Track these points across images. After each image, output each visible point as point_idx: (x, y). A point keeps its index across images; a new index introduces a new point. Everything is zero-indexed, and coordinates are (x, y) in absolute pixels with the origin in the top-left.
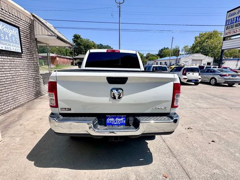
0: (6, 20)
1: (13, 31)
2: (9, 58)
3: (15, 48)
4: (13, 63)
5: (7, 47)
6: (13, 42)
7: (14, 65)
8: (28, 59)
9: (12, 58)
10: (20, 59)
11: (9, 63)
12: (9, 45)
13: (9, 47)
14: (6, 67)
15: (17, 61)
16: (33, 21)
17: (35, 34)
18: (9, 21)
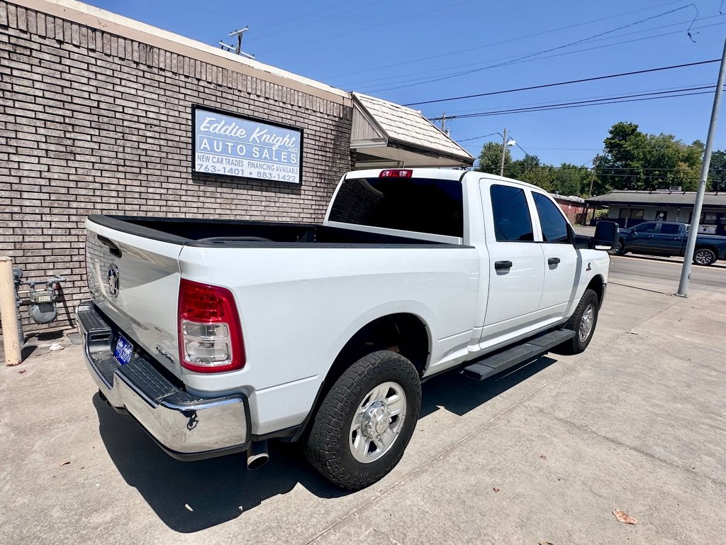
0: (271, 118)
1: (286, 139)
2: (264, 193)
3: (282, 174)
4: (273, 204)
5: (262, 171)
6: (280, 161)
7: (276, 209)
8: (319, 199)
9: (273, 194)
10: (294, 196)
11: (263, 204)
12: (269, 168)
13: (267, 172)
14: (255, 213)
15: (286, 200)
16: (351, 109)
17: (352, 139)
18: (279, 120)
